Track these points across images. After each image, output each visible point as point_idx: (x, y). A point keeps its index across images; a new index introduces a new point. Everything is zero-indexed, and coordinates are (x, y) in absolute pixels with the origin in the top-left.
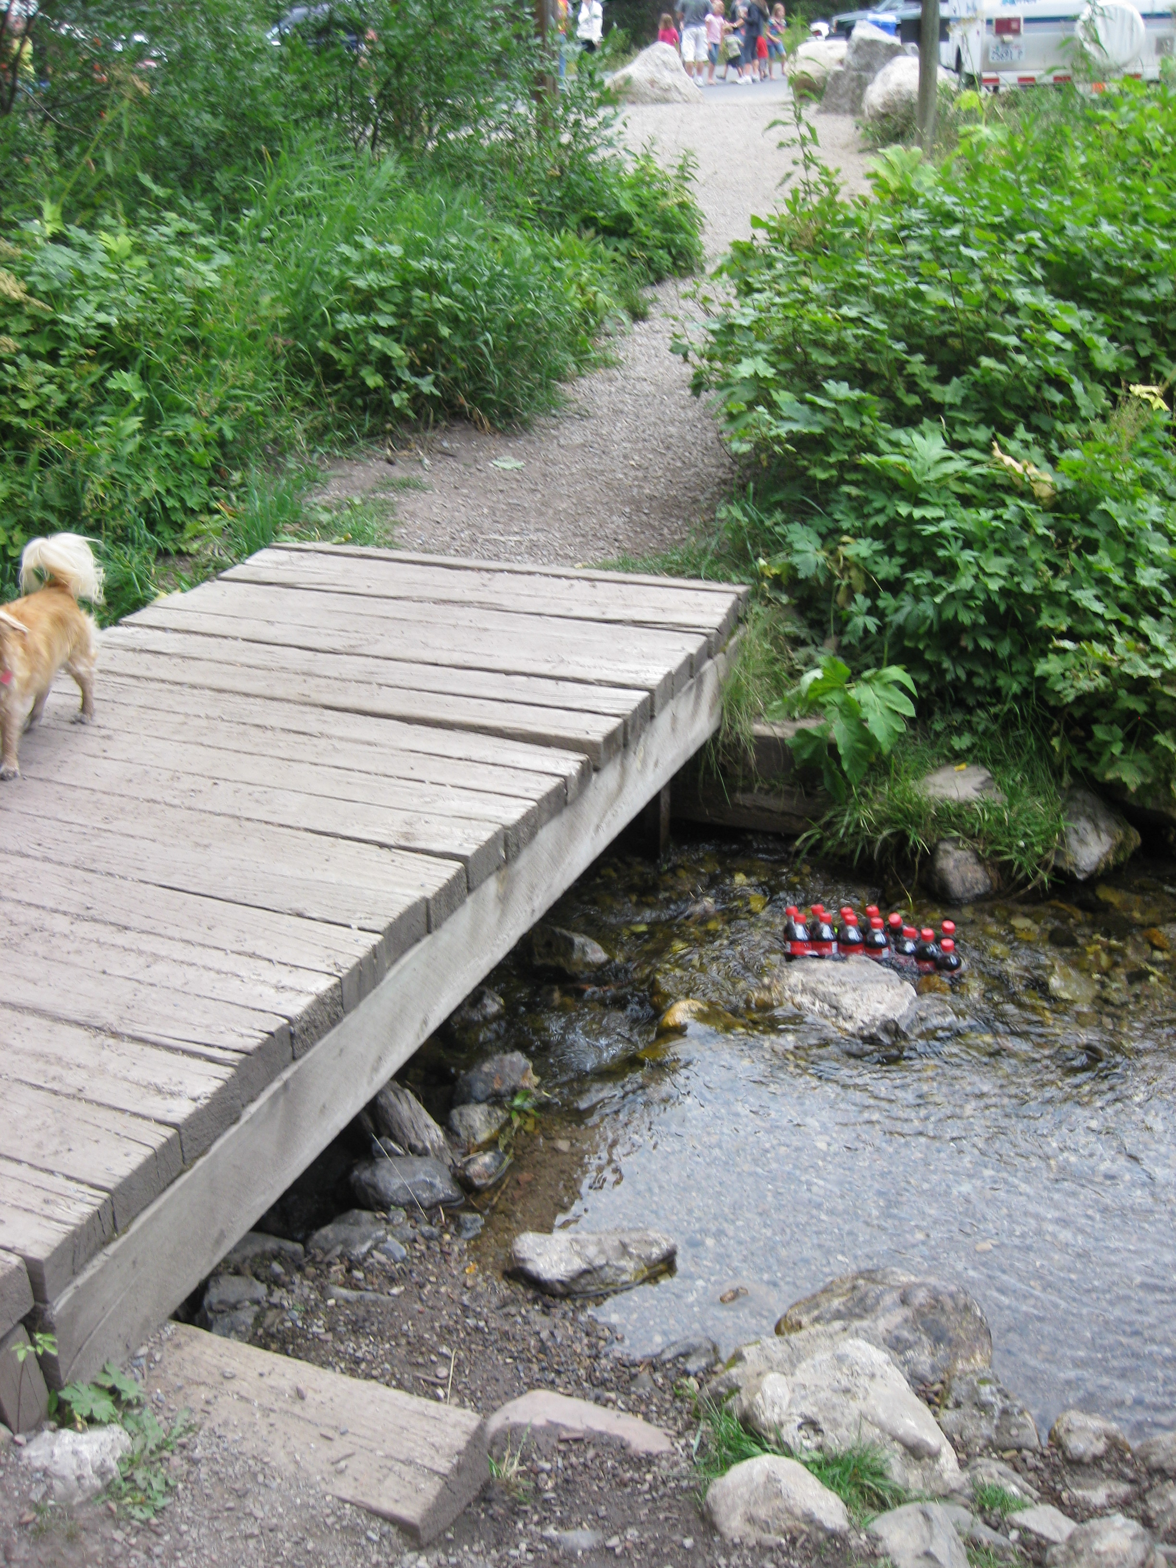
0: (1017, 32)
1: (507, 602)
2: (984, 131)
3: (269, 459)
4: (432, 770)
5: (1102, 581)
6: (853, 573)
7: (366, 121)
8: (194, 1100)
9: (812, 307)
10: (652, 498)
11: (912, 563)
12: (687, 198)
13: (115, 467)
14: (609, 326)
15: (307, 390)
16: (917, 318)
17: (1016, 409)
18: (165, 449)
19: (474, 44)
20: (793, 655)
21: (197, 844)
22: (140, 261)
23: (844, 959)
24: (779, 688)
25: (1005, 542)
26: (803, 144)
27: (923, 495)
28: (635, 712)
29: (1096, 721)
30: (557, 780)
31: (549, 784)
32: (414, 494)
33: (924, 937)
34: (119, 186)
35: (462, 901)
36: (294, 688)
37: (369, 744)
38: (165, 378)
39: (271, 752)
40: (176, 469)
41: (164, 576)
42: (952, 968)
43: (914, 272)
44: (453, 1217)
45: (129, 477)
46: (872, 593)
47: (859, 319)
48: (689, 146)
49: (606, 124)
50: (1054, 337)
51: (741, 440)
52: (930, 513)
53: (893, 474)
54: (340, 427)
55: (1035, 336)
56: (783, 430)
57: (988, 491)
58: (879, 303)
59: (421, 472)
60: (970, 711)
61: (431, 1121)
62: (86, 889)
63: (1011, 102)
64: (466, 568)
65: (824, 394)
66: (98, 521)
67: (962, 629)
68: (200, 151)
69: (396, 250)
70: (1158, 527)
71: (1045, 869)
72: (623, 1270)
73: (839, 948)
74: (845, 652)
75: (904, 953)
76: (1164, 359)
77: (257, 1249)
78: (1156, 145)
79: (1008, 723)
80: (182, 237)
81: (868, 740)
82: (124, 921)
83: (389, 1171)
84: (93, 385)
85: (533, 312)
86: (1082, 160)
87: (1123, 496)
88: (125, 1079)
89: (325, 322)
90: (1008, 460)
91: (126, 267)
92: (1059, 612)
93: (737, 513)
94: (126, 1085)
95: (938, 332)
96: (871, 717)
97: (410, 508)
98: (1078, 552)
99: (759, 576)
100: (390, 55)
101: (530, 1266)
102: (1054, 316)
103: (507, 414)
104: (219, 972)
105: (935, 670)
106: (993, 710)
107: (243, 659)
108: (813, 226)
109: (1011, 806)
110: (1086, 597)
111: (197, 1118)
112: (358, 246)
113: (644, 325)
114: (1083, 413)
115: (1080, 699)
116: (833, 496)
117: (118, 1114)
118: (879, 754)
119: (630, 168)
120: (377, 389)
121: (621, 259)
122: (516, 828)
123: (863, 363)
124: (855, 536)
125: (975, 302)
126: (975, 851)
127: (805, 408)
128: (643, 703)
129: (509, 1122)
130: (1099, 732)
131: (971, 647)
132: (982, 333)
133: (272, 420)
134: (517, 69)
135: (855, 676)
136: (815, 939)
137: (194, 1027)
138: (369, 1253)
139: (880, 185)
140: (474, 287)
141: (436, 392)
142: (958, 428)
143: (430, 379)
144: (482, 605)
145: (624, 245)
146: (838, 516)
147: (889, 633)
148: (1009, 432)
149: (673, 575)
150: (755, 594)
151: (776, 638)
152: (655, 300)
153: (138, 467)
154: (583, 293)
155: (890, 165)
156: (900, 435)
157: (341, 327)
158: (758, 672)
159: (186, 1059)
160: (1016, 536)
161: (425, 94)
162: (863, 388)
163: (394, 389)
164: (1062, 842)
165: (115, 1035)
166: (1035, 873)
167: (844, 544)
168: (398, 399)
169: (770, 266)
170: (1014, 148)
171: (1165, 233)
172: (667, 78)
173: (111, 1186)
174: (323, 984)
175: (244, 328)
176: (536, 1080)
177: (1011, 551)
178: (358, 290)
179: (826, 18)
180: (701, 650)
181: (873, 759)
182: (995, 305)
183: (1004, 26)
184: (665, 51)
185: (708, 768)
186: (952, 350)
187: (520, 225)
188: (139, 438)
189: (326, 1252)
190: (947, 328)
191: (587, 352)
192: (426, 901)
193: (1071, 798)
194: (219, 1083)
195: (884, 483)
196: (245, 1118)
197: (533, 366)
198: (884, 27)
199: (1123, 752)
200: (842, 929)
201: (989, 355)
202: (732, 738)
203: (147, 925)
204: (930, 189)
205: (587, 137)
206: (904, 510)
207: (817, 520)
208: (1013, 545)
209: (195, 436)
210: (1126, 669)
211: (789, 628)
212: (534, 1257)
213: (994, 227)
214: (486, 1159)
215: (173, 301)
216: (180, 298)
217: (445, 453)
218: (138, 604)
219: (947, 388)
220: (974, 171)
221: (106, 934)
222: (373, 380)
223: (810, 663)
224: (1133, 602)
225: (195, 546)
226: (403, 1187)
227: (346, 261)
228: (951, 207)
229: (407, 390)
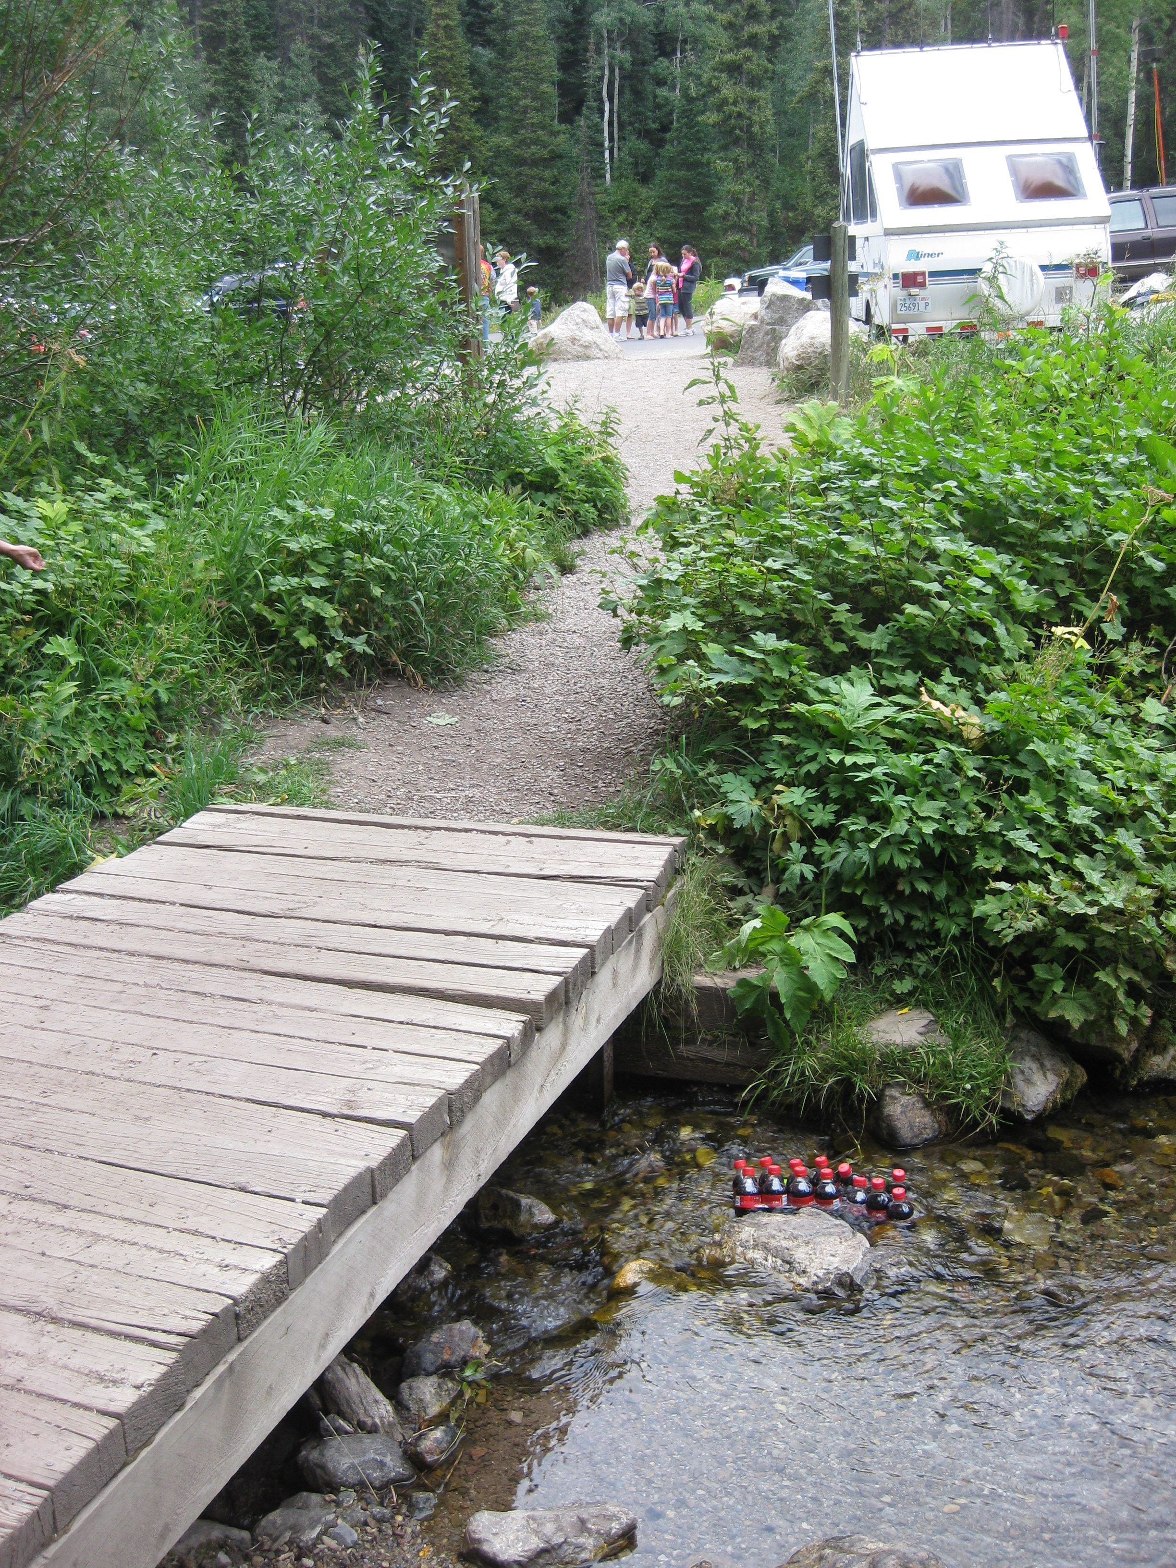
0: (922, 285)
1: (445, 861)
2: (897, 382)
3: (205, 720)
4: (373, 1035)
5: (1035, 820)
6: (788, 821)
7: (296, 387)
8: (138, 1387)
9: (738, 560)
10: (585, 751)
11: (846, 809)
12: (611, 453)
13: (50, 732)
14: (538, 579)
15: (241, 652)
16: (838, 568)
17: (940, 653)
18: (101, 713)
19: (401, 311)
20: (731, 905)
21: (137, 1118)
22: (76, 527)
23: (794, 1212)
24: (718, 938)
25: (937, 785)
26: (723, 402)
27: (853, 742)
28: (575, 969)
29: (1036, 960)
30: (500, 1042)
31: (492, 1046)
32: (349, 752)
33: (875, 1186)
34: (54, 453)
35: (408, 1170)
36: (233, 954)
37: (309, 1009)
38: (100, 642)
39: (210, 1020)
40: (111, 732)
41: (100, 840)
42: (905, 1216)
43: (837, 524)
44: (405, 1497)
45: (66, 740)
46: (807, 841)
47: (784, 570)
48: (612, 402)
49: (530, 384)
50: (975, 583)
51: (674, 694)
52: (862, 759)
53: (823, 722)
54: (274, 688)
55: (956, 582)
56: (713, 682)
57: (917, 735)
58: (803, 554)
59: (355, 731)
60: (910, 954)
61: (380, 1396)
62: (25, 1167)
63: (921, 351)
64: (403, 827)
65: (753, 646)
66: (34, 785)
67: (899, 874)
68: (135, 419)
69: (327, 513)
70: (1086, 765)
71: (992, 1111)
72: (581, 1548)
73: (789, 1201)
74: (783, 900)
75: (856, 1202)
76: (1083, 599)
77: (203, 1539)
78: (1062, 392)
79: (948, 965)
80: (117, 503)
81: (810, 987)
82: (63, 1199)
83: (338, 1449)
84: (29, 649)
85: (463, 571)
86: (993, 407)
87: (1051, 736)
88: (66, 1367)
89: (258, 585)
90: (936, 704)
91: (62, 533)
92: (993, 853)
93: (671, 765)
94: (67, 1373)
95: (861, 580)
96: (811, 965)
97: (346, 767)
98: (1009, 792)
99: (695, 827)
100: (319, 323)
101: (486, 1547)
102: (973, 562)
103: (440, 670)
104: (161, 1251)
105: (874, 915)
106: (933, 953)
107: (181, 925)
108: (734, 480)
109: (955, 1049)
110: (1020, 837)
111: (140, 1406)
112: (291, 509)
113: (573, 578)
114: (1007, 655)
115: (1019, 938)
116: (764, 745)
117: (59, 1405)
118: (822, 1001)
119: (555, 425)
120: (310, 649)
121: (547, 514)
122: (459, 1092)
123: (789, 613)
124: (789, 785)
125: (896, 550)
126: (921, 1095)
127: (734, 659)
128: (584, 960)
129: (460, 1394)
130: (1040, 972)
131: (908, 891)
132: (904, 580)
133: (207, 682)
134: (443, 334)
135: (794, 923)
136: (765, 1192)
137: (136, 1309)
138: (319, 1537)
139: (800, 440)
140: (405, 547)
141: (369, 651)
142: (885, 674)
143: (363, 638)
144: (419, 864)
145: (550, 499)
146: (770, 766)
147: (826, 879)
148: (935, 676)
149: (610, 829)
150: (692, 845)
151: (713, 888)
152: (581, 554)
153: (74, 731)
154: (512, 550)
155: (807, 419)
156: (827, 683)
157: (274, 589)
158: (697, 923)
159: (129, 1344)
160: (948, 779)
161: (353, 360)
162: (790, 637)
163: (328, 649)
164: (1009, 1083)
165: (55, 1320)
166: (983, 1115)
167: (779, 792)
168: (332, 659)
169: (695, 520)
170: (926, 399)
171: (1077, 477)
172: (588, 336)
173: (51, 1483)
174: (268, 1261)
175: (179, 592)
176: (487, 1348)
177: (944, 795)
178: (290, 553)
179: (739, 274)
180: (639, 903)
181: (815, 1007)
182: (916, 553)
183: (910, 280)
184: (585, 311)
185: (650, 1020)
186: (876, 596)
187: (448, 483)
188: (74, 703)
189: (275, 1540)
190: (870, 576)
191: (517, 606)
192: (371, 1171)
193: (1015, 1038)
194: (163, 1369)
195: (815, 731)
196: (188, 1406)
197: (464, 622)
198: (795, 282)
199: (1064, 991)
200: (791, 1180)
201: (913, 603)
202: (673, 991)
203: (87, 1203)
204: (847, 441)
205: (512, 396)
206: (835, 757)
207: (750, 770)
208: (945, 788)
209: (130, 700)
210: (1063, 908)
211: (727, 878)
212: (490, 1537)
213: (911, 477)
214: (438, 1433)
215: (109, 567)
216: (117, 564)
217: (379, 711)
218: (75, 870)
219: (873, 635)
220: (889, 423)
221: (45, 1213)
222: (307, 641)
223: (748, 911)
224: (1065, 839)
225: (131, 810)
226: (353, 1467)
227: (279, 524)
228: (867, 458)
229: (339, 650)
